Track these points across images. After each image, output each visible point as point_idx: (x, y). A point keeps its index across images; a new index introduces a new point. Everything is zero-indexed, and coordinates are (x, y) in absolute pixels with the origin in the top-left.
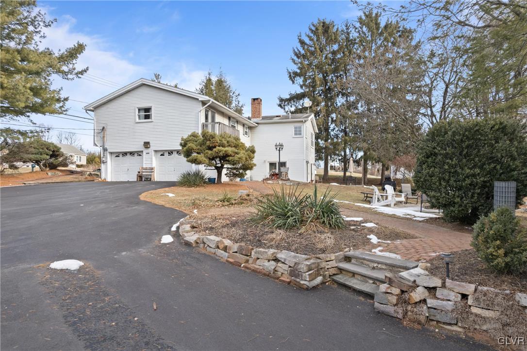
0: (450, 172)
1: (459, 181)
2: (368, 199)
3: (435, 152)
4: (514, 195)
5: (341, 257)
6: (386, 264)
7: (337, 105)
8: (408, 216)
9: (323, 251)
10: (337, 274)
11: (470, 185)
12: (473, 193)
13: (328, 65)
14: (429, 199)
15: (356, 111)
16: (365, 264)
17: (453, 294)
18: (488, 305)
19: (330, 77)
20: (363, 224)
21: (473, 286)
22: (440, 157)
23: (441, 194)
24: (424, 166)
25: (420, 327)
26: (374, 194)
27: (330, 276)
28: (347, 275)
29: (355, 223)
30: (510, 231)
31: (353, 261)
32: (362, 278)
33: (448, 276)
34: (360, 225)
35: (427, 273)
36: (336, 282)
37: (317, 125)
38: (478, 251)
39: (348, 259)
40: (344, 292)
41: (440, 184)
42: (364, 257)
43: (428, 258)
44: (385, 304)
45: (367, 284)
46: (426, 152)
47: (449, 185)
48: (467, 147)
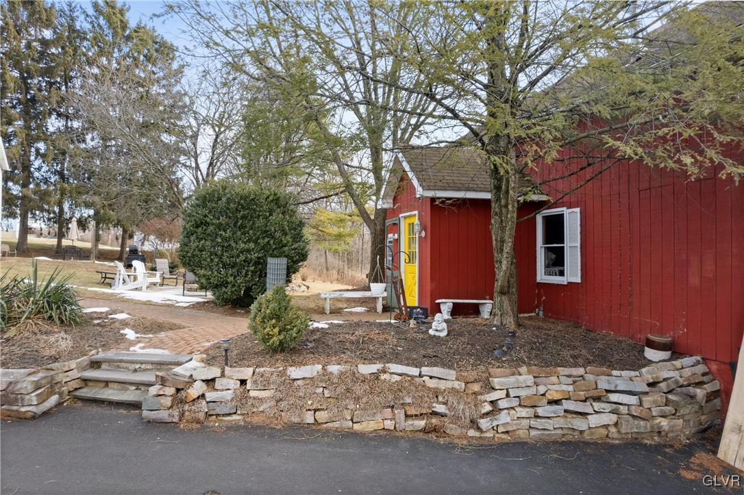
0: (223, 246)
1: (233, 257)
2: (107, 281)
3: (206, 221)
4: (285, 272)
5: (85, 363)
6: (152, 363)
7: (47, 129)
8: (168, 302)
9: (55, 359)
10: (80, 388)
11: (245, 261)
12: (247, 271)
13: (33, 59)
14: (197, 279)
15: (83, 146)
16: (123, 368)
17: (232, 381)
18: (264, 385)
19: (36, 81)
20: (112, 316)
21: (251, 370)
22: (211, 228)
23: (212, 273)
24: (192, 238)
25: (198, 426)
26: (118, 273)
27: (69, 392)
28: (97, 386)
29: (100, 316)
30: (284, 308)
31: (103, 366)
32: (120, 386)
33: (227, 364)
34: (107, 318)
35: (203, 365)
36: (79, 399)
37: (8, 157)
38: (255, 332)
39: (96, 365)
40: (94, 410)
41: (212, 260)
42: (120, 358)
43: (202, 349)
44: (156, 410)
45: (128, 392)
46: (195, 220)
47: (222, 262)
48: (243, 217)
